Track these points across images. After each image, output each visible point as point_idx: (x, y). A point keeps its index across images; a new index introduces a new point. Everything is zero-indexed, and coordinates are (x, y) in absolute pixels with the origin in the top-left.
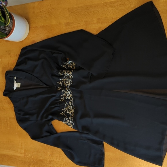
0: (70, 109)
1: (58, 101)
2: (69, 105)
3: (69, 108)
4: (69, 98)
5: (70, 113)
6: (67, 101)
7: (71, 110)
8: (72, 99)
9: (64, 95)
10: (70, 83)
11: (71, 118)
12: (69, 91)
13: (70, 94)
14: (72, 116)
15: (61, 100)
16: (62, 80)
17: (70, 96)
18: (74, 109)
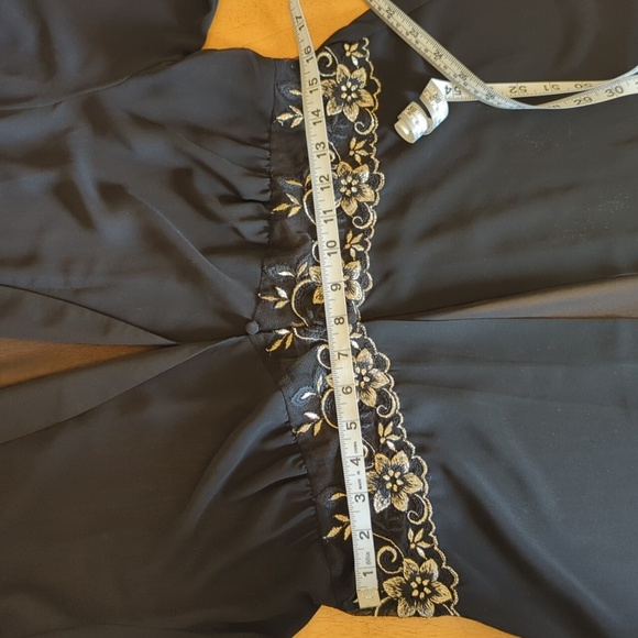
2: (383, 450)
4: (371, 400)
7: (407, 484)
8: (397, 404)
11: (421, 541)
12: (365, 350)
13: (374, 371)
14: (423, 520)
15: (305, 428)
16: (299, 274)
17: (375, 380)
18: (422, 467)
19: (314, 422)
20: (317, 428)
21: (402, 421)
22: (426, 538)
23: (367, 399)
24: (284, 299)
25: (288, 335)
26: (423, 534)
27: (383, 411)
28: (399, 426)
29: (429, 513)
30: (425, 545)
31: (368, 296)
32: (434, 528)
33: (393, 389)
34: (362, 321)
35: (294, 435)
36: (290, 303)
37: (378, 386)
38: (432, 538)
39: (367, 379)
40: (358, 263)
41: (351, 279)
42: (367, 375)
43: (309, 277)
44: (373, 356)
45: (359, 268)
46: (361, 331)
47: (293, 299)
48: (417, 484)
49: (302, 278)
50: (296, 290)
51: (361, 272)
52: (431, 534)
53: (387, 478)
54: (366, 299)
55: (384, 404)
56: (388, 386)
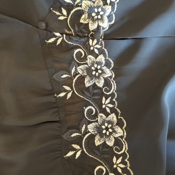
0: (107, 129)
1: (50, 99)
2: (104, 111)
3: (103, 124)
4: (101, 83)
5: (111, 143)
6: (94, 94)
7: (114, 131)
8: (114, 87)
9: (76, 74)
10: (110, 21)
11: (120, 163)
12: (102, 55)
13: (104, 68)
14: (122, 152)
15: (62, 95)
16: (76, 3)
17: (105, 73)
18: (124, 123)
19: (68, 92)
20: (69, 95)
21: (116, 97)
22: (123, 162)
23: (99, 82)
24: (64, 16)
25: (60, 37)
26: (122, 160)
27: (106, 90)
28: (114, 100)
29: (126, 148)
30: (122, 166)
31: (111, 27)
32: (128, 156)
33: (114, 79)
34: (104, 39)
35: (56, 97)
36: (67, 19)
37: (106, 76)
38: (127, 162)
39: (100, 71)
40: (110, 7)
41: (104, 14)
42: (100, 69)
43: (81, 6)
44: (105, 60)
45: (110, 10)
46: (101, 44)
47: (70, 17)
48: (120, 132)
49: (77, 6)
50: (72, 12)
51: (110, 13)
52: (126, 160)
53: (103, 127)
54: (109, 28)
55: (107, 86)
56: (111, 77)
